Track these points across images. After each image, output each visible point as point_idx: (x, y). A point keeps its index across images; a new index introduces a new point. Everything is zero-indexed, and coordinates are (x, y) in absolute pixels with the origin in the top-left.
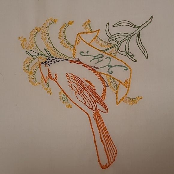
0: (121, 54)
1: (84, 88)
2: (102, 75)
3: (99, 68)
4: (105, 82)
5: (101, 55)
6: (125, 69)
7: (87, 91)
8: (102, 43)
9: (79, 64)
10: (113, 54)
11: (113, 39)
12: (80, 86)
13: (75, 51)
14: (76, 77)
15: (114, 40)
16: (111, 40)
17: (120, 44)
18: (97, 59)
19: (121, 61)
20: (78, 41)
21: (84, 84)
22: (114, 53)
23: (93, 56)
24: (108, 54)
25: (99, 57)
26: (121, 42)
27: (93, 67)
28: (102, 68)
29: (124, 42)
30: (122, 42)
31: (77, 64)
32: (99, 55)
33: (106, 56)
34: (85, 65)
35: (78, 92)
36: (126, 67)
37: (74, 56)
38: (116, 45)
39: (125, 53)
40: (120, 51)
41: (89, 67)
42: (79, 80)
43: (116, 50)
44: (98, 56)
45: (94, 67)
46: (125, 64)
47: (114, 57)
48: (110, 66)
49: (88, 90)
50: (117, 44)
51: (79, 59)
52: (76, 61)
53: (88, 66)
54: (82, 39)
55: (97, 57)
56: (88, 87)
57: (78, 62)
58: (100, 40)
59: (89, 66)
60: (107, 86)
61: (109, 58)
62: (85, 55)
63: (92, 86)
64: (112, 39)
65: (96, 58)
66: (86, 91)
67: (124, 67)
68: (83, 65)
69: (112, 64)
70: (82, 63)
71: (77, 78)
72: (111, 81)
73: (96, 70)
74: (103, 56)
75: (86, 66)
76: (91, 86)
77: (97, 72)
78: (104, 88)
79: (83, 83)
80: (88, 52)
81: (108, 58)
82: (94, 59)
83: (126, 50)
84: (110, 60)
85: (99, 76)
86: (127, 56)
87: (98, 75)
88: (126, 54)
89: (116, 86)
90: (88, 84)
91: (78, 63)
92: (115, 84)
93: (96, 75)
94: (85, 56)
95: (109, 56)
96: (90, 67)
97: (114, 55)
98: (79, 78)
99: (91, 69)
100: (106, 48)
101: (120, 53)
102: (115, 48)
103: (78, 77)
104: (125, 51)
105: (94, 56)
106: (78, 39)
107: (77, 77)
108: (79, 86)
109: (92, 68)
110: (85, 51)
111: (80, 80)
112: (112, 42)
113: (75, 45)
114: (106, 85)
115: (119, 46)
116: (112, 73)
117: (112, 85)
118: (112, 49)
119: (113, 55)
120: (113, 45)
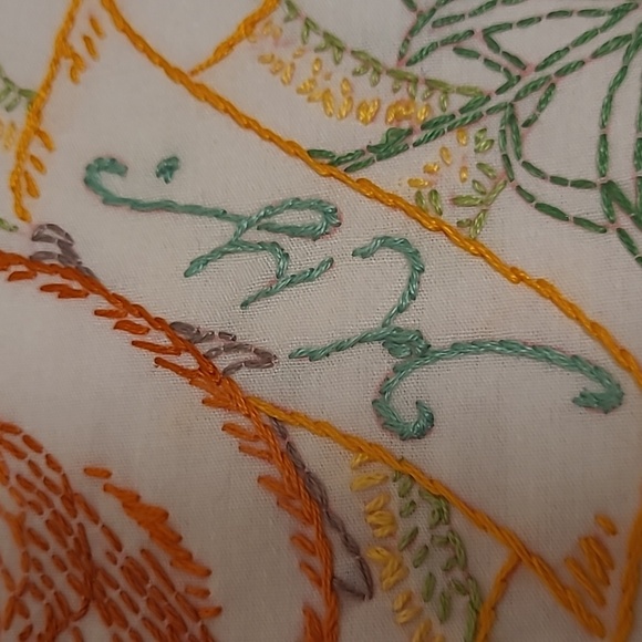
0: (541, 207)
1: (92, 586)
2: (310, 448)
3: (282, 355)
4: (335, 538)
5: (318, 205)
6: (585, 401)
7: (124, 624)
8: (338, 77)
9: (65, 293)
10: (456, 201)
11: (461, 27)
12: (45, 547)
13: (36, 148)
14: (17, 441)
15: (477, 44)
16: (433, 47)
17: (537, 96)
18: (263, 246)
19: (544, 288)
20: (80, 48)
21: (93, 532)
22: (466, 190)
23: (221, 215)
24: (394, 202)
25: (293, 232)
26: (551, 70)
27: (210, 337)
28: (312, 356)
29: (592, 66)
30: (561, 73)
31: (46, 288)
32: (296, 204)
33: (363, 219)
34: (125, 314)
35: (26, 615)
36: (596, 372)
37: (27, 201)
38: (496, 100)
39: (589, 204)
40: (538, 173)
41: (162, 340)
42: (47, 481)
43: (494, 159)
44: (280, 220)
45: (218, 343)
46: (594, 330)
47: (467, 239)
48: (408, 348)
49: (136, 610)
50: (508, 96)
51: (66, 244)
52: (34, 265)
53: (158, 323)
54: (126, 29)
55: (269, 228)
56: (135, 574)
57: (52, 269)
58: (316, 40)
59: (172, 329)
60: (360, 584)
61: (404, 246)
62: (142, 197)
63: (185, 559)
64: (447, 31)
65: (253, 236)
66: (111, 616)
67: (575, 362)
68: (105, 305)
69: (434, 318)
70: (91, 284)
71: (19, 455)
72: (404, 527)
73: (238, 377)
74: (332, 217)
75: (135, 329)
76: (164, 559)
77: (250, 406)
78: (322, 610)
79: (82, 517)
80: (168, 169)
81: (386, 242)
82: (235, 246)
83: (603, 159)
84: (417, 270)
85: (266, 456)
86: (622, 233)
87: (261, 445)
88: (610, 214)
89: (461, 603)
90: (134, 538)
91: (57, 280)
92: (458, 574)
93: (235, 441)
94: (136, 206)
95: (396, 224)
96: (183, 337)
97: (465, 214)
98: (50, 460)
99: (187, 361)
100: (376, 133)
101: (529, 198)
102: (473, 131)
103: (38, 449)
104: (592, 176)
105: (237, 219)
106: (82, 26)
107: (28, 440)
108: (35, 551)
109: (204, 348)
110: (142, 154)
111: (55, 477)
112: (445, 66)
113: (47, 86)
114: (345, 566)
115: (525, 109)
116: (422, 434)
117: (415, 581)
118: (449, 140)
119: (452, 216)
120: (457, 102)
